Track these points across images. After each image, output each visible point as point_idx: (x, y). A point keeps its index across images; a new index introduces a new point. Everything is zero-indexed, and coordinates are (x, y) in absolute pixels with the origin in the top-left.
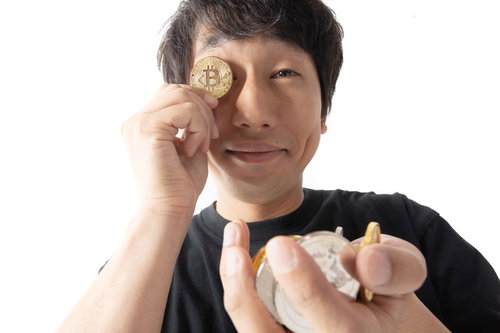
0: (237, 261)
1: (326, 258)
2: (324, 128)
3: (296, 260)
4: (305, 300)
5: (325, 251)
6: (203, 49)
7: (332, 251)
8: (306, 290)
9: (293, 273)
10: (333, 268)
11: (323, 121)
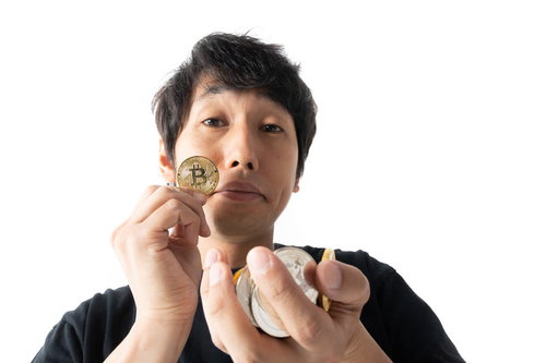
0: (221, 272)
1: (293, 268)
2: (296, 189)
3: (271, 263)
4: (278, 294)
5: (292, 262)
6: (203, 96)
7: (298, 263)
8: (279, 287)
9: (268, 273)
10: (298, 276)
11: (297, 182)
